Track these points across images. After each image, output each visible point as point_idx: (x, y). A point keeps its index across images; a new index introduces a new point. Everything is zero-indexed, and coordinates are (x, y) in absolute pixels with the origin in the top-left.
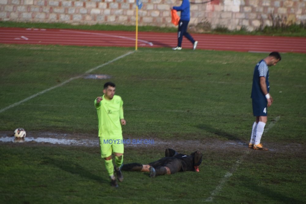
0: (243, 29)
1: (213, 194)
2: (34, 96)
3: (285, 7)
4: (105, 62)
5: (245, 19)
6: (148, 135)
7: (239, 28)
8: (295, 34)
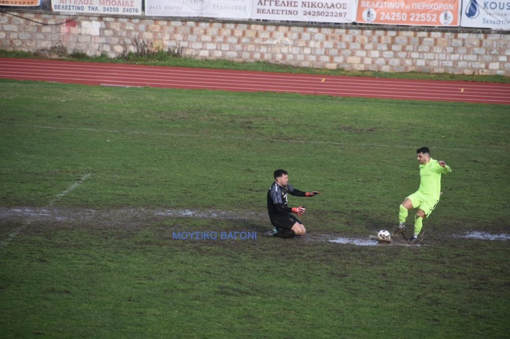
0: (104, 55)
3: (151, 31)
5: (106, 43)
7: (99, 54)
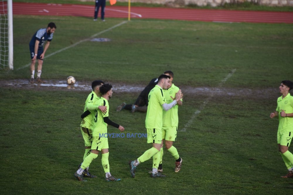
0: (209, 5)
1: (186, 126)
2: (53, 54)
4: (106, 29)
6: (138, 83)
7: (205, 4)
8: (247, 9)
